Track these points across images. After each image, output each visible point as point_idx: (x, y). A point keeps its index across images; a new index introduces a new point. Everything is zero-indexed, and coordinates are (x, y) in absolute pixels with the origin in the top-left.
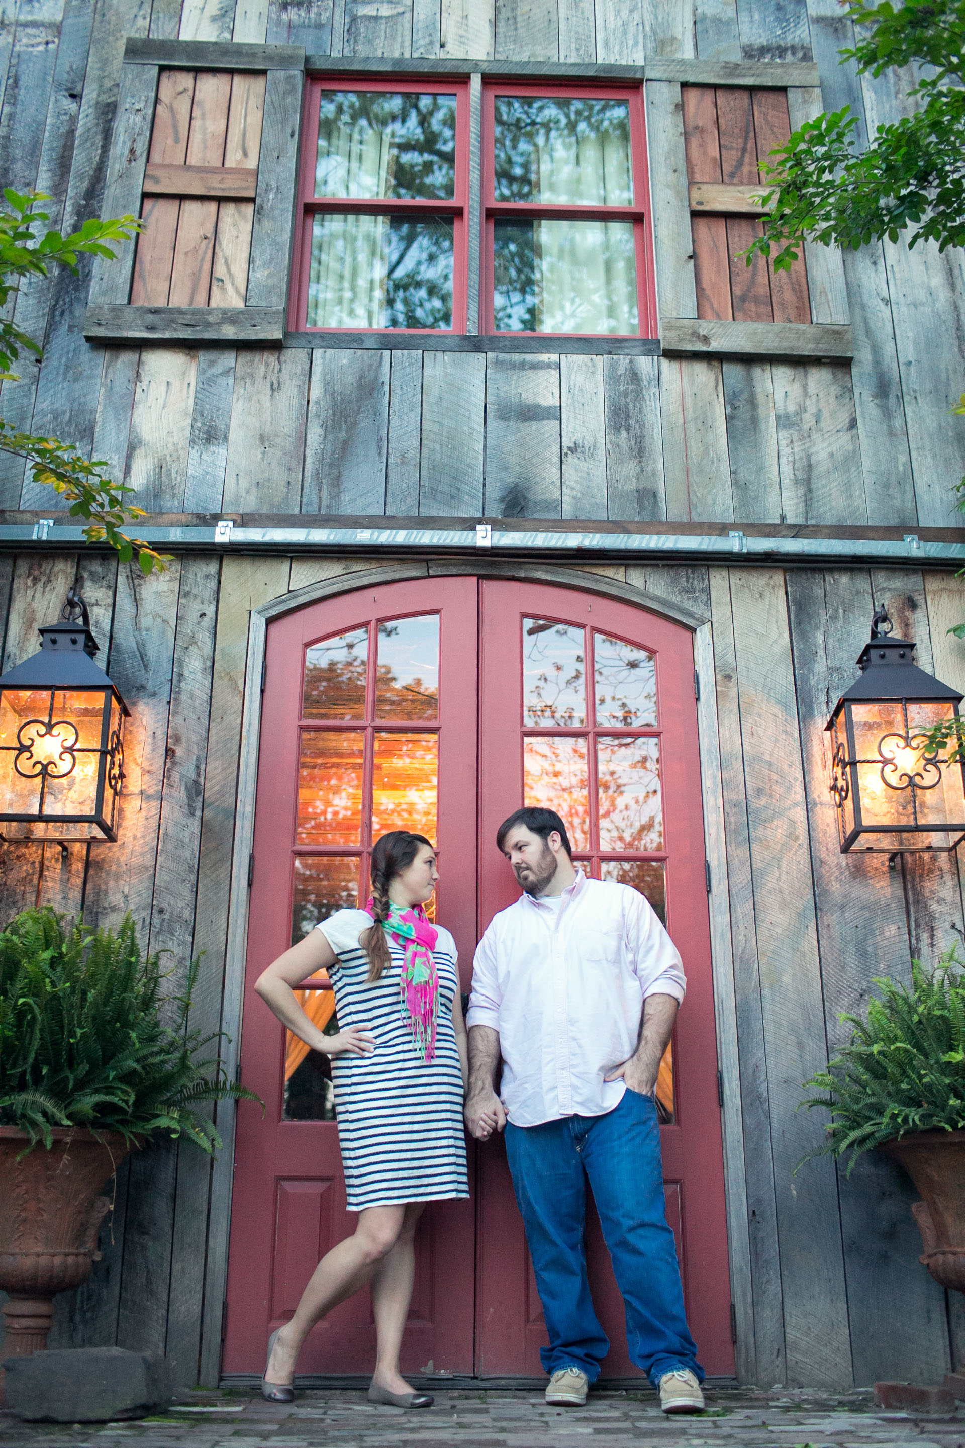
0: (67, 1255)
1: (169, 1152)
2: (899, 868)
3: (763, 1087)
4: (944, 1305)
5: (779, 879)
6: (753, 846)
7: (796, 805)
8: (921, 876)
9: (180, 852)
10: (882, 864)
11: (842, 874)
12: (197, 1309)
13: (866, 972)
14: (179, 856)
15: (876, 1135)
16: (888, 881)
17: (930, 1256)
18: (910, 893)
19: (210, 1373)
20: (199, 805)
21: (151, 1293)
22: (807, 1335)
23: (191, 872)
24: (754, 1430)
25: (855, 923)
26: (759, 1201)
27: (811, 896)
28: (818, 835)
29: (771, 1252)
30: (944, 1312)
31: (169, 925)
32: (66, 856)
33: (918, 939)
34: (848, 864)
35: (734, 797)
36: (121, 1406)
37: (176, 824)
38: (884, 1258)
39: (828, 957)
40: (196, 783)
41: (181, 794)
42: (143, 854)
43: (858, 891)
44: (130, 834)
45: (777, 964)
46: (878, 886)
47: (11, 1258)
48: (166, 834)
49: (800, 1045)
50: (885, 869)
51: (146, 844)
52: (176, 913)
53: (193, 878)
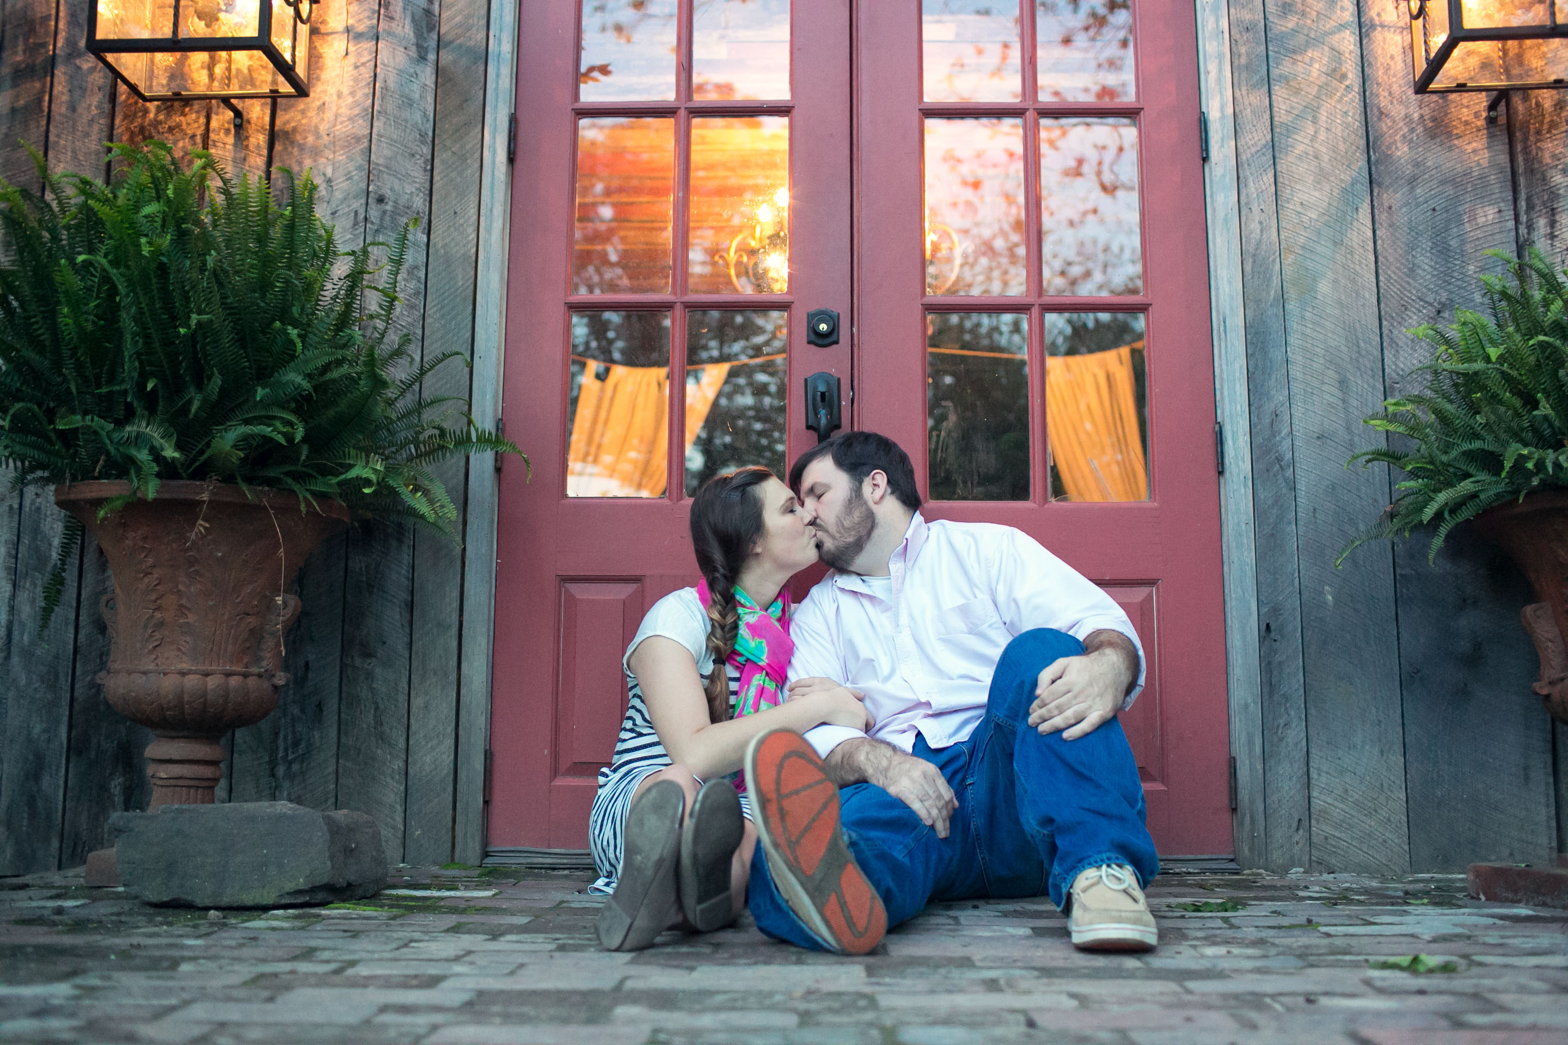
0: (228, 675)
1: (400, 541)
2: (1502, 120)
3: (1286, 444)
4: (1550, 761)
5: (1314, 138)
6: (1276, 88)
7: (1342, 27)
8: (1538, 132)
9: (406, 114)
10: (1477, 115)
11: (1412, 130)
12: (448, 759)
13: (1445, 276)
14: (406, 121)
15: (1482, 496)
16: (1485, 141)
17: (1552, 683)
18: (1520, 159)
19: (470, 848)
20: (433, 44)
21: (382, 737)
22: (1343, 800)
23: (423, 142)
24: (1297, 932)
25: (1432, 204)
26: (1276, 610)
27: (1363, 163)
28: (1379, 73)
29: (1294, 683)
30: (1550, 770)
31: (393, 220)
32: (240, 123)
33: (1530, 227)
34: (1422, 116)
35: (1247, 16)
36: (290, 886)
37: (400, 72)
38: (1462, 694)
39: (1390, 253)
40: (428, 12)
41: (404, 28)
42: (351, 119)
43: (1435, 157)
44: (332, 90)
45: (1309, 264)
46: (1469, 148)
47: (144, 678)
48: (385, 88)
49: (1343, 384)
50: (1481, 123)
51: (356, 104)
52: (402, 201)
53: (426, 150)
